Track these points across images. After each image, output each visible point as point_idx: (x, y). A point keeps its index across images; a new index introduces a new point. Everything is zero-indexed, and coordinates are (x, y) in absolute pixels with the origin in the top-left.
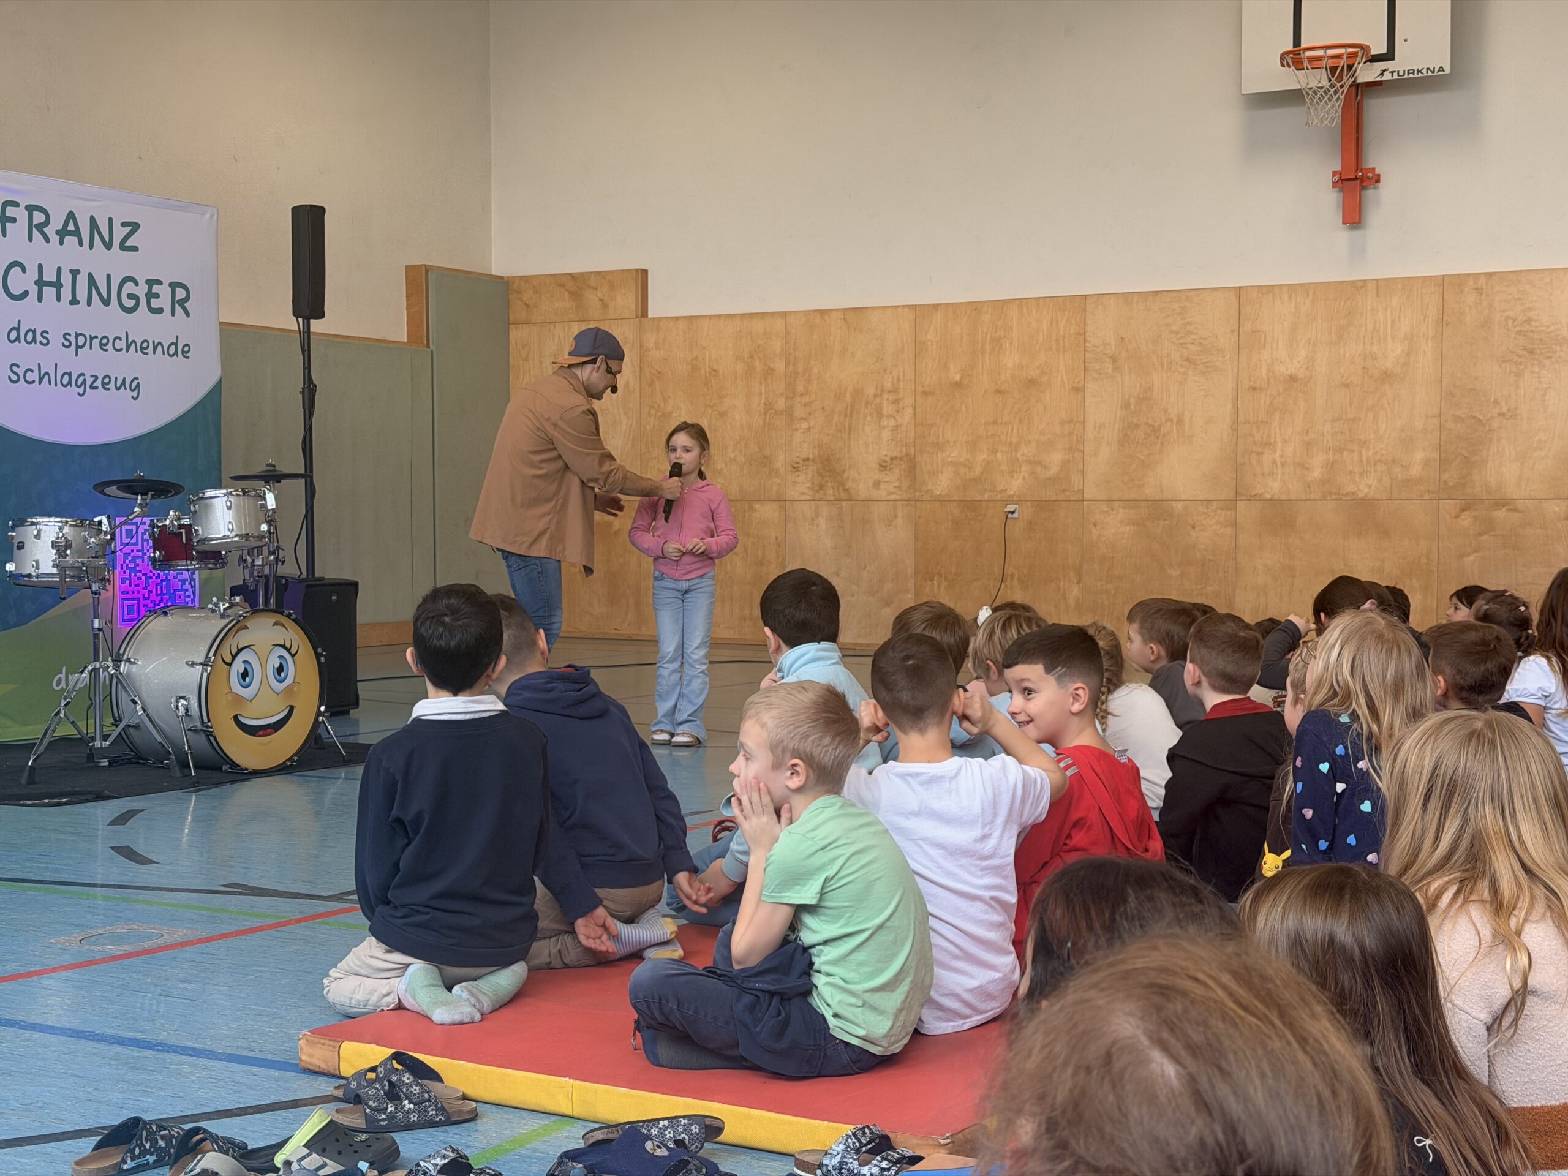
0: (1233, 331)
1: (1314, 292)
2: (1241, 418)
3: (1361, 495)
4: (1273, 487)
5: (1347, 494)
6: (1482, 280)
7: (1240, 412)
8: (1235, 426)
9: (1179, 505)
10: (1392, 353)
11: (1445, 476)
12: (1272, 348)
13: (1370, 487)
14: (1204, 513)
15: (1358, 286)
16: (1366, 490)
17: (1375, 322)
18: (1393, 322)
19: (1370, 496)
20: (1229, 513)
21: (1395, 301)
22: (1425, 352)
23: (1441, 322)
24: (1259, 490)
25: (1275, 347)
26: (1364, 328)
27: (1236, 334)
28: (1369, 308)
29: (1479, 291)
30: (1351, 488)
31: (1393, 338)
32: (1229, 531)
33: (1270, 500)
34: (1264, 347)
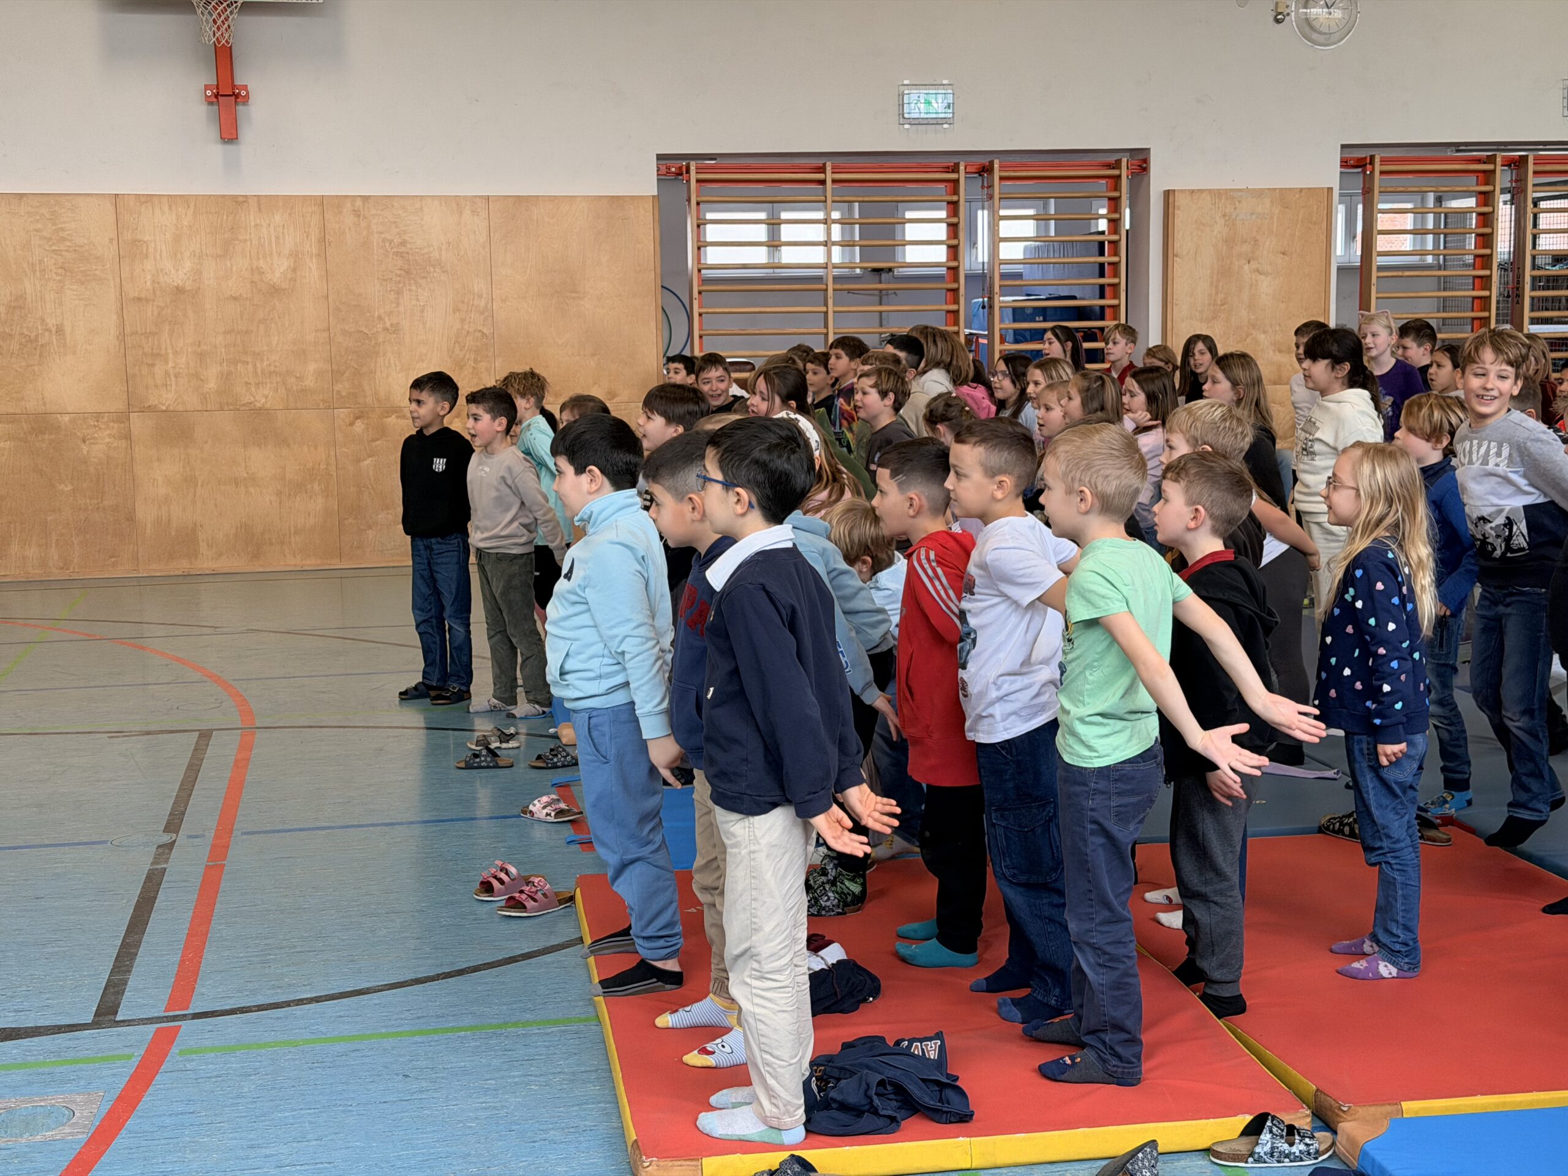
0: (111, 240)
1: (195, 206)
2: (128, 330)
3: (258, 405)
4: (166, 399)
5: (244, 405)
6: (359, 203)
7: (126, 323)
8: (122, 336)
9: (67, 418)
10: (278, 269)
11: (337, 388)
12: (155, 259)
13: (266, 397)
14: (95, 426)
15: (239, 202)
16: (263, 400)
17: (260, 237)
18: (277, 238)
19: (268, 406)
20: (123, 425)
21: (278, 218)
22: (310, 268)
23: (322, 240)
24: (153, 401)
25: (158, 257)
26: (249, 243)
27: (115, 242)
28: (253, 224)
29: (357, 213)
30: (248, 399)
31: (279, 254)
32: (123, 444)
33: (166, 411)
34: (147, 257)
